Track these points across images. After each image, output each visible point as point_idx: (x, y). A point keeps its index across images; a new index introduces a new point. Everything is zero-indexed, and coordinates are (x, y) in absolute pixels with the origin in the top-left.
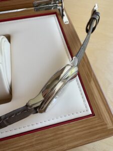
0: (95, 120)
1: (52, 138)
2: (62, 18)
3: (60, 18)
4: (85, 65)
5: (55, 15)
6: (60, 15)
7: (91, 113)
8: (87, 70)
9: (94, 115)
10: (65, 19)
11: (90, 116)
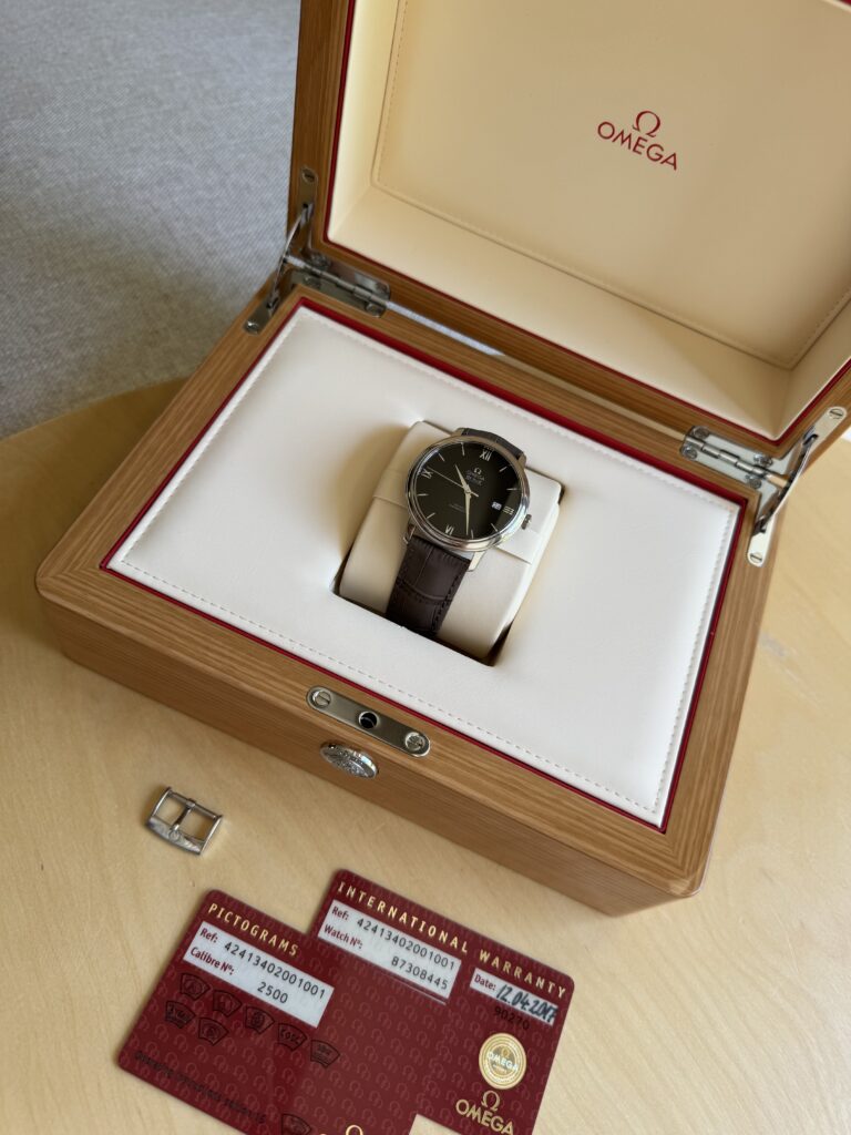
0: (661, 843)
1: (547, 802)
2: (754, 533)
3: (747, 527)
4: (723, 718)
5: (736, 509)
6: (750, 520)
7: (659, 821)
8: (720, 731)
9: (664, 833)
10: (759, 545)
11: (654, 826)
